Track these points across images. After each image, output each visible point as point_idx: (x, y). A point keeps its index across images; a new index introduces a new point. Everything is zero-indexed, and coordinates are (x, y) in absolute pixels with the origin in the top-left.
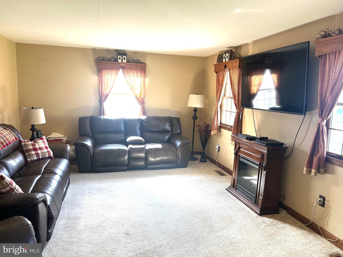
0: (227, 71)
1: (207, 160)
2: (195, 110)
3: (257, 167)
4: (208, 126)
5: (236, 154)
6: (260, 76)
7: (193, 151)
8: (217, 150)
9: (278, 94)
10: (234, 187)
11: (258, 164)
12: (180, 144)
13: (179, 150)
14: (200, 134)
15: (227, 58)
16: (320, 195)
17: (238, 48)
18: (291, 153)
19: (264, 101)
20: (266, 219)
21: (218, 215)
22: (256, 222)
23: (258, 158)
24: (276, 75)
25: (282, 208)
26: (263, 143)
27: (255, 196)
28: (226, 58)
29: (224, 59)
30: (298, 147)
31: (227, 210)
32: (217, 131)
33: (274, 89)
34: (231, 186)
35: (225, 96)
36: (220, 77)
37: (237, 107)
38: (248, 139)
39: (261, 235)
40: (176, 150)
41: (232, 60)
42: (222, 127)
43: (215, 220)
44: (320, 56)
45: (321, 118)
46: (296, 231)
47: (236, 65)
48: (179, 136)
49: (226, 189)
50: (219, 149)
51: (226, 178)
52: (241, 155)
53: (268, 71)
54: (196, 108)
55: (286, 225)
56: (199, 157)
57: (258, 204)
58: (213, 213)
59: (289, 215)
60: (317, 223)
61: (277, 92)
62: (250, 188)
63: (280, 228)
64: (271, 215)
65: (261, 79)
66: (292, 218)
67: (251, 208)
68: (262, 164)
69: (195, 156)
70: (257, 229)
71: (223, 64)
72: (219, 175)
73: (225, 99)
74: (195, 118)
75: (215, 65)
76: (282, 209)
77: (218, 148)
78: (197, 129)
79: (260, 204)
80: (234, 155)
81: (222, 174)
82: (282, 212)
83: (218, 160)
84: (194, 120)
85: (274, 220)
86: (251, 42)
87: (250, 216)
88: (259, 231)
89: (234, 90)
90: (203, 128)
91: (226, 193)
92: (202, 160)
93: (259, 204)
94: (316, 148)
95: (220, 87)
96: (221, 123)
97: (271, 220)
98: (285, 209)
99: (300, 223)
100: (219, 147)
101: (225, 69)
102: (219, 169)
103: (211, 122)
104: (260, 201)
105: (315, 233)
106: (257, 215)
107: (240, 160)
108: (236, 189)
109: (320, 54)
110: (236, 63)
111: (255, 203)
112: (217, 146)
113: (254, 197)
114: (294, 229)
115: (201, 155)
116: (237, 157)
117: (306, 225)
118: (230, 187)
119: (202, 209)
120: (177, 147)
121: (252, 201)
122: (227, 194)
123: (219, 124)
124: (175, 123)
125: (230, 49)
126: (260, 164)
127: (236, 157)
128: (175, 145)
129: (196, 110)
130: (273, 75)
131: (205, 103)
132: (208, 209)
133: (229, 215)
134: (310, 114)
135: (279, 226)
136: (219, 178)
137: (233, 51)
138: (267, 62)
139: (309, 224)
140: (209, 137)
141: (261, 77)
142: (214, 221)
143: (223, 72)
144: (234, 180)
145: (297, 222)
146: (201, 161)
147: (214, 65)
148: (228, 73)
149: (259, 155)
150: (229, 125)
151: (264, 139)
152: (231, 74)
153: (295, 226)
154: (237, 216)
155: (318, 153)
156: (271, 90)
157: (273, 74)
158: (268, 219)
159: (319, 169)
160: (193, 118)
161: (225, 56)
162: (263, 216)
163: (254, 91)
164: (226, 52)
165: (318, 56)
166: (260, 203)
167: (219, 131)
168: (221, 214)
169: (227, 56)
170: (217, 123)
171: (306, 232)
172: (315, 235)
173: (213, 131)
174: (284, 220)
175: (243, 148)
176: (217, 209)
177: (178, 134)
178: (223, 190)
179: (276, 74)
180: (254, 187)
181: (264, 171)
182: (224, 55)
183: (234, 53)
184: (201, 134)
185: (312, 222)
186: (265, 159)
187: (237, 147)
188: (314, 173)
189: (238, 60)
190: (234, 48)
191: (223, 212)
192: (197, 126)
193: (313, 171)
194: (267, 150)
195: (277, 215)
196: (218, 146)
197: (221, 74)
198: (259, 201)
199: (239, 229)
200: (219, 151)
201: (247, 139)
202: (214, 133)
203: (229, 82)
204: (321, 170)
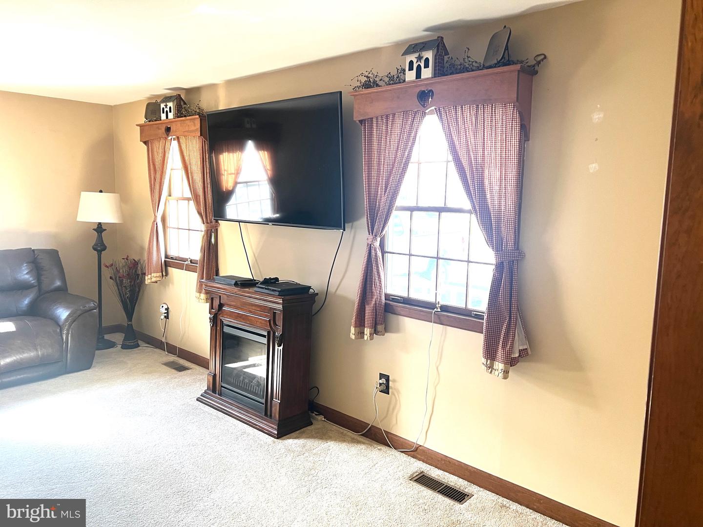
0: (173, 139)
1: (140, 342)
2: (100, 228)
3: (265, 341)
4: (136, 264)
5: (215, 321)
6: (237, 153)
7: (103, 325)
8: (162, 317)
9: (274, 191)
10: (214, 391)
11: (266, 334)
12: (69, 315)
13: (68, 330)
14: (117, 283)
15: (170, 112)
16: (380, 374)
17: (193, 91)
18: (324, 303)
19: (249, 204)
20: (292, 443)
21: (192, 461)
22: (275, 455)
23: (264, 322)
24: (268, 155)
25: (315, 413)
26: (273, 290)
27: (263, 401)
28: (167, 111)
29: (163, 113)
30: (336, 291)
31: (208, 444)
32: (161, 274)
33: (266, 182)
34: (208, 391)
35: (170, 196)
36: (155, 153)
37: (204, 220)
38: (240, 284)
39: (290, 479)
40: (58, 330)
41: (182, 117)
42: (169, 263)
43: (187, 475)
44: (362, 120)
45: (372, 234)
46: (348, 451)
47: (193, 128)
48: (62, 294)
49: (197, 400)
50: (167, 313)
51: (191, 374)
52: (226, 320)
53: (250, 145)
54: (100, 223)
55: (328, 444)
56: (118, 338)
57: (271, 416)
58: (179, 461)
59: (329, 422)
60: (380, 426)
61: (272, 188)
62: (251, 387)
63: (320, 452)
64: (298, 432)
65: (240, 160)
66: (335, 427)
67: (257, 427)
68: (274, 333)
69: (107, 337)
70: (279, 468)
71: (160, 125)
72: (173, 371)
73: (172, 203)
74: (100, 247)
75: (141, 126)
76: (316, 415)
77: (166, 311)
78: (107, 273)
79: (275, 416)
80: (210, 322)
81: (181, 369)
82: (317, 420)
83: (166, 338)
84: (99, 253)
85: (305, 440)
86: (221, 82)
87: (259, 444)
88: (283, 471)
89: (193, 182)
90: (123, 271)
91: (199, 407)
92: (128, 343)
93: (273, 415)
94: (368, 289)
95: (158, 176)
96: (167, 257)
97: (301, 442)
98: (320, 414)
99: (350, 434)
100: (167, 309)
101: (168, 135)
102: (172, 358)
103: (141, 254)
104: (276, 409)
105: (378, 444)
106: (273, 438)
107: (224, 331)
108: (220, 394)
109: (362, 118)
110: (194, 124)
111: (266, 414)
112: (163, 307)
113: (263, 404)
114: (344, 446)
115: (124, 335)
116: (216, 327)
117: (361, 435)
118: (205, 392)
119: (151, 460)
120: (61, 324)
121: (259, 412)
122: (202, 408)
123: (163, 259)
124: (45, 262)
125: (175, 93)
126: (269, 333)
127: (214, 328)
128: (55, 320)
129: (102, 228)
130: (261, 153)
131: (122, 213)
132: (167, 454)
133: (216, 454)
134: (352, 228)
135: (317, 449)
136: (176, 378)
137: (183, 97)
138: (248, 126)
139: (366, 430)
140: (139, 290)
141: (240, 155)
142: (187, 477)
143: (162, 142)
144: (215, 376)
145: (345, 432)
146: (124, 347)
147: (137, 125)
148: (175, 144)
149: (266, 316)
150: (188, 258)
151: (272, 283)
152: (183, 147)
153: (344, 441)
154: (233, 452)
155: (372, 298)
156: (260, 183)
157: (261, 150)
158: (296, 441)
159: (375, 326)
160: (95, 249)
161: (164, 107)
162: (284, 437)
163: (227, 184)
164: (167, 99)
165: (359, 121)
166: (275, 414)
167: (164, 274)
168: (199, 458)
169: (170, 108)
170: (157, 257)
171: (363, 446)
172: (379, 448)
173: (149, 276)
174: (323, 436)
175: (230, 306)
176: (187, 449)
177: (58, 289)
178: (191, 403)
179: (267, 150)
180: (258, 382)
181: (279, 346)
182: (162, 106)
183: (185, 103)
184: (119, 284)
185: (372, 425)
186: (280, 322)
187: (216, 303)
188: (368, 334)
189: (197, 118)
190: (184, 91)
191: (203, 453)
192: (107, 266)
193: (367, 331)
194: (283, 304)
195: (309, 428)
196: (165, 307)
197: (158, 146)
198: (273, 409)
199: (243, 479)
200: (167, 317)
201: (236, 284)
202: (154, 280)
203: (179, 164)
204: (380, 328)
